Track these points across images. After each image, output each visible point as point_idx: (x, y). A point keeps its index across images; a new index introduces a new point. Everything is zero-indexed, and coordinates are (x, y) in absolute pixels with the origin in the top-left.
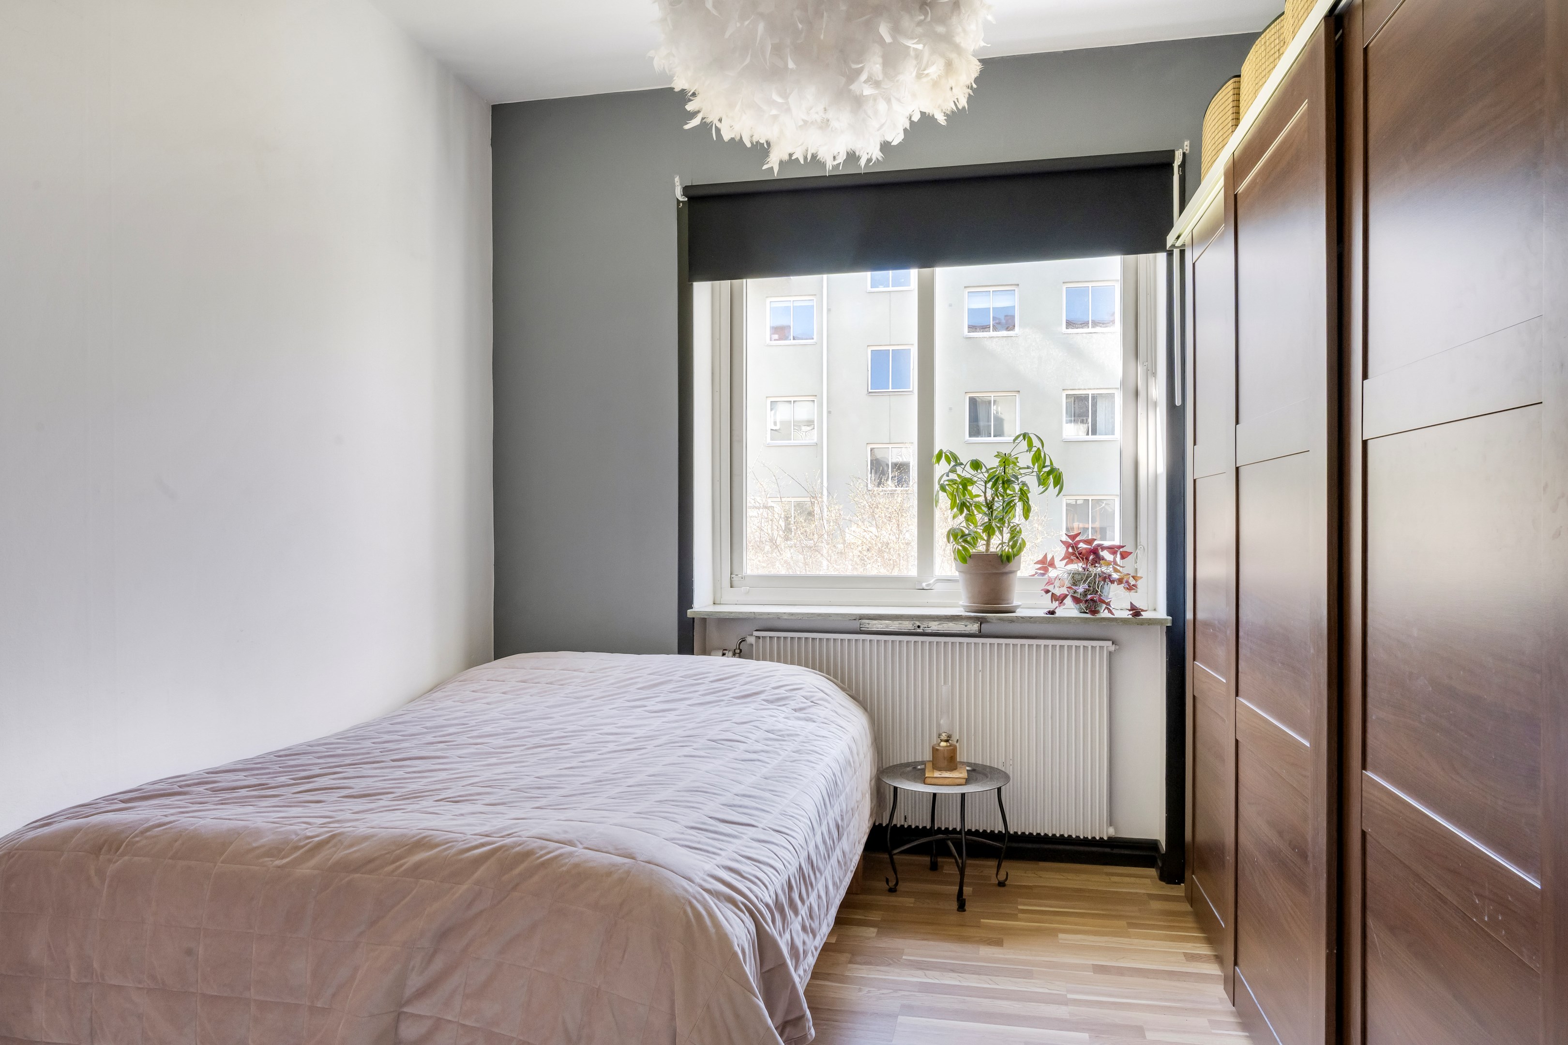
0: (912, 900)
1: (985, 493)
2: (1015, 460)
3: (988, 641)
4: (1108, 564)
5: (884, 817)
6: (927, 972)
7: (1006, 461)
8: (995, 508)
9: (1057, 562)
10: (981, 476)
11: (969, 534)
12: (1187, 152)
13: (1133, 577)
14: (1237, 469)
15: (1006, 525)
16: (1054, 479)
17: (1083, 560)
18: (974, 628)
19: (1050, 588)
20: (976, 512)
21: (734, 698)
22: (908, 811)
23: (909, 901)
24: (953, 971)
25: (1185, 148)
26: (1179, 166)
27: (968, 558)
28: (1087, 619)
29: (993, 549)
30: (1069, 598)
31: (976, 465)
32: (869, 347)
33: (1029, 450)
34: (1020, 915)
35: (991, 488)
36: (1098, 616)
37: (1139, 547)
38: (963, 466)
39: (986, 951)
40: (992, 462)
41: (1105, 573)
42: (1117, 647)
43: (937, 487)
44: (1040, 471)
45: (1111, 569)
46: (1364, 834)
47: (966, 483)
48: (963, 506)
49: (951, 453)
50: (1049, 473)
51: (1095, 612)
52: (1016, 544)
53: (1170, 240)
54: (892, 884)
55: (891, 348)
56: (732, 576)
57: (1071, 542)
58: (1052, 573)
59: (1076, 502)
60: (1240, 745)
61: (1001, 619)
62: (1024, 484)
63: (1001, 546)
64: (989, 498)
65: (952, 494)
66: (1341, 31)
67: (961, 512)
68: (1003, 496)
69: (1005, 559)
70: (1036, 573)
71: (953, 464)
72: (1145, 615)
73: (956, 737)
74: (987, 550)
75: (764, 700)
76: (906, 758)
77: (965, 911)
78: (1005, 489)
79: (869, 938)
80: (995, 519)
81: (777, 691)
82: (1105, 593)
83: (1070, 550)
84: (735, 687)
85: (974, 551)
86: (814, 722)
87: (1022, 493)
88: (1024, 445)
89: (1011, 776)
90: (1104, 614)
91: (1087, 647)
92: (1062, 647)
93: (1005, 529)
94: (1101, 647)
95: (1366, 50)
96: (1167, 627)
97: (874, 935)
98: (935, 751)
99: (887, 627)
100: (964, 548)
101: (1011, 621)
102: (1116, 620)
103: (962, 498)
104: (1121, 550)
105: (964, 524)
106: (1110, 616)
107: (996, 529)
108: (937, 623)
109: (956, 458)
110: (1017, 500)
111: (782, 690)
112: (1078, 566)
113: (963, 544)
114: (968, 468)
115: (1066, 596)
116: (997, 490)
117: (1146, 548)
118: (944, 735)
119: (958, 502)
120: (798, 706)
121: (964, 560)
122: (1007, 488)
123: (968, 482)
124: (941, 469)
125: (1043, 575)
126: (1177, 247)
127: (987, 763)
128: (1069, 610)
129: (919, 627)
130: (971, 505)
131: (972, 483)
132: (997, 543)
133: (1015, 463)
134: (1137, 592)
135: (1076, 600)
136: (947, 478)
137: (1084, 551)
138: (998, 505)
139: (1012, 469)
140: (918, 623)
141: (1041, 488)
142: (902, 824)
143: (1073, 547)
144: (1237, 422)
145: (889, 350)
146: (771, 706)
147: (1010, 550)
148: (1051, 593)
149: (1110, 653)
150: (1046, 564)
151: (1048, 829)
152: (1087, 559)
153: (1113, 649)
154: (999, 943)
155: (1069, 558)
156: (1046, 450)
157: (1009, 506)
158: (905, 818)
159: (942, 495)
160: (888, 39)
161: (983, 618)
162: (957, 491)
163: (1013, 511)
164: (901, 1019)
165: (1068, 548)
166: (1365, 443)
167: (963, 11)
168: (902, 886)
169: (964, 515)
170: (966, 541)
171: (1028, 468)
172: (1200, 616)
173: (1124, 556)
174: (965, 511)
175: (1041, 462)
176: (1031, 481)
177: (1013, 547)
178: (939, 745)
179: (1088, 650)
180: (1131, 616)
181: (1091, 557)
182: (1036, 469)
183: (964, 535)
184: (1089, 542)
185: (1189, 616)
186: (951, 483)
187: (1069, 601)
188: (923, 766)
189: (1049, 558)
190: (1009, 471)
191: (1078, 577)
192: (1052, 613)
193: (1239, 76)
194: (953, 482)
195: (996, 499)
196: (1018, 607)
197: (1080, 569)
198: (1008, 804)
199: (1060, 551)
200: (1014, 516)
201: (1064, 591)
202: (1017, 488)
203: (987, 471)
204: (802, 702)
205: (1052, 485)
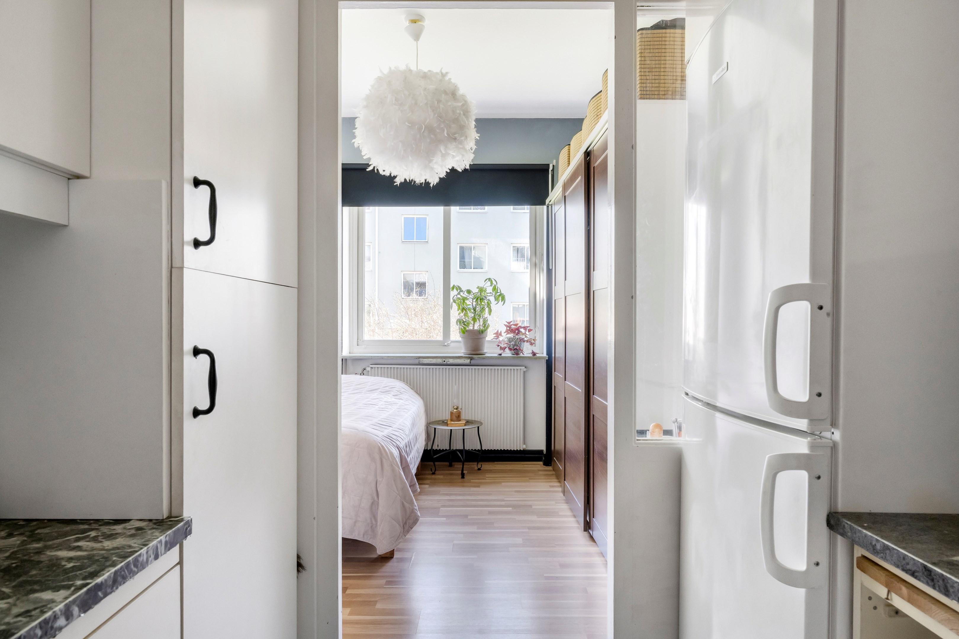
0: (442, 476)
1: (472, 304)
2: (485, 290)
3: (474, 367)
4: (523, 334)
5: (429, 445)
6: (450, 496)
7: (481, 290)
8: (477, 310)
9: (503, 334)
10: (471, 296)
11: (466, 322)
12: (555, 165)
13: (533, 340)
14: (565, 297)
15: (481, 318)
16: (502, 298)
17: (513, 333)
18: (468, 361)
19: (500, 344)
20: (468, 312)
21: (367, 391)
22: (439, 442)
23: (442, 477)
24: (460, 495)
25: (554, 163)
26: (551, 171)
27: (465, 332)
28: (514, 357)
29: (476, 328)
30: (507, 348)
31: (469, 292)
32: (402, 215)
33: (491, 286)
34: (487, 478)
35: (475, 302)
36: (519, 356)
37: (536, 327)
38: (463, 292)
39: (473, 489)
40: (475, 290)
41: (521, 338)
42: (527, 369)
43: (452, 300)
44: (496, 294)
45: (524, 336)
46: (593, 415)
47: (464, 299)
48: (463, 309)
49: (458, 286)
50: (499, 295)
51: (517, 354)
52: (486, 326)
53: (547, 201)
54: (433, 471)
55: (415, 217)
56: (358, 340)
57: (508, 325)
58: (501, 338)
59: (518, 306)
60: (566, 398)
61: (479, 357)
62: (489, 300)
63: (479, 327)
64: (474, 306)
65: (458, 304)
66: (589, 157)
67: (463, 312)
68: (480, 305)
69: (481, 332)
70: (494, 338)
71: (459, 291)
72: (538, 355)
73: (460, 407)
74: (473, 328)
75: (380, 392)
76: (438, 418)
77: (464, 478)
78: (481, 303)
79: (426, 488)
80: (477, 315)
81: (385, 388)
82: (522, 346)
83: (508, 328)
84: (366, 387)
85: (468, 329)
86: (402, 400)
87: (488, 304)
88: (489, 283)
89: (483, 422)
90: (521, 355)
91: (515, 369)
92: (504, 369)
93: (481, 319)
94: (520, 369)
95: (594, 167)
96: (546, 360)
97: (428, 487)
98: (452, 413)
99: (431, 362)
100: (464, 328)
101: (484, 358)
102: (526, 357)
103: (463, 306)
104: (528, 328)
105: (463, 317)
106: (523, 356)
107: (477, 319)
108: (452, 360)
109: (460, 288)
110: (486, 307)
111: (387, 388)
112: (511, 335)
113: (463, 326)
114: (465, 293)
115: (506, 348)
116: (477, 303)
117: (539, 327)
118: (455, 406)
119: (461, 307)
120: (394, 394)
121: (464, 332)
122: (482, 302)
123: (465, 299)
124: (454, 293)
125: (497, 339)
126: (550, 205)
127: (473, 419)
128: (508, 353)
129: (444, 361)
130: (467, 309)
131: (467, 299)
132: (477, 326)
133: (485, 291)
134: (535, 346)
135: (510, 349)
136: (457, 297)
137: (514, 329)
138: (478, 309)
139: (484, 293)
140: (444, 360)
141: (496, 302)
142: (436, 449)
143: (509, 327)
144: (565, 280)
145: (414, 218)
146: (383, 394)
147: (483, 328)
148: (500, 346)
149: (524, 371)
150: (498, 334)
151: (499, 448)
152: (515, 332)
153: (525, 370)
154: (479, 487)
155: (508, 332)
156: (499, 285)
157: (483, 309)
158: (438, 446)
159: (454, 304)
160: (444, 152)
161: (472, 357)
162: (460, 303)
163: (484, 312)
164: (441, 509)
165: (507, 328)
166: (594, 291)
167: (468, 139)
168: (437, 472)
169: (464, 313)
170: (464, 324)
171: (491, 293)
172: (557, 355)
173: (530, 330)
174: (464, 312)
175: (496, 291)
176: (492, 299)
177: (484, 327)
178: (453, 411)
179: (515, 371)
180: (532, 356)
181: (517, 331)
182: (494, 294)
183: (464, 322)
184: (516, 325)
185: (553, 355)
186: (458, 299)
187: (507, 350)
188: (446, 421)
189: (499, 332)
190: (483, 294)
191: (511, 340)
192: (500, 355)
193: (570, 145)
194: (459, 298)
195: (477, 306)
196: (486, 352)
197: (512, 337)
198: (482, 434)
199: (503, 329)
200: (485, 314)
201: (506, 345)
202: (486, 301)
203: (473, 294)
204: (396, 393)
205: (500, 301)
